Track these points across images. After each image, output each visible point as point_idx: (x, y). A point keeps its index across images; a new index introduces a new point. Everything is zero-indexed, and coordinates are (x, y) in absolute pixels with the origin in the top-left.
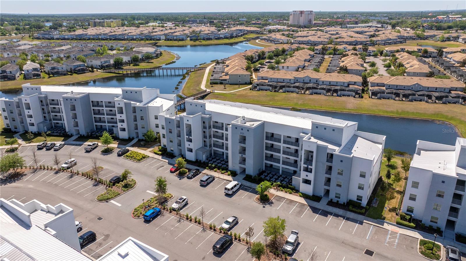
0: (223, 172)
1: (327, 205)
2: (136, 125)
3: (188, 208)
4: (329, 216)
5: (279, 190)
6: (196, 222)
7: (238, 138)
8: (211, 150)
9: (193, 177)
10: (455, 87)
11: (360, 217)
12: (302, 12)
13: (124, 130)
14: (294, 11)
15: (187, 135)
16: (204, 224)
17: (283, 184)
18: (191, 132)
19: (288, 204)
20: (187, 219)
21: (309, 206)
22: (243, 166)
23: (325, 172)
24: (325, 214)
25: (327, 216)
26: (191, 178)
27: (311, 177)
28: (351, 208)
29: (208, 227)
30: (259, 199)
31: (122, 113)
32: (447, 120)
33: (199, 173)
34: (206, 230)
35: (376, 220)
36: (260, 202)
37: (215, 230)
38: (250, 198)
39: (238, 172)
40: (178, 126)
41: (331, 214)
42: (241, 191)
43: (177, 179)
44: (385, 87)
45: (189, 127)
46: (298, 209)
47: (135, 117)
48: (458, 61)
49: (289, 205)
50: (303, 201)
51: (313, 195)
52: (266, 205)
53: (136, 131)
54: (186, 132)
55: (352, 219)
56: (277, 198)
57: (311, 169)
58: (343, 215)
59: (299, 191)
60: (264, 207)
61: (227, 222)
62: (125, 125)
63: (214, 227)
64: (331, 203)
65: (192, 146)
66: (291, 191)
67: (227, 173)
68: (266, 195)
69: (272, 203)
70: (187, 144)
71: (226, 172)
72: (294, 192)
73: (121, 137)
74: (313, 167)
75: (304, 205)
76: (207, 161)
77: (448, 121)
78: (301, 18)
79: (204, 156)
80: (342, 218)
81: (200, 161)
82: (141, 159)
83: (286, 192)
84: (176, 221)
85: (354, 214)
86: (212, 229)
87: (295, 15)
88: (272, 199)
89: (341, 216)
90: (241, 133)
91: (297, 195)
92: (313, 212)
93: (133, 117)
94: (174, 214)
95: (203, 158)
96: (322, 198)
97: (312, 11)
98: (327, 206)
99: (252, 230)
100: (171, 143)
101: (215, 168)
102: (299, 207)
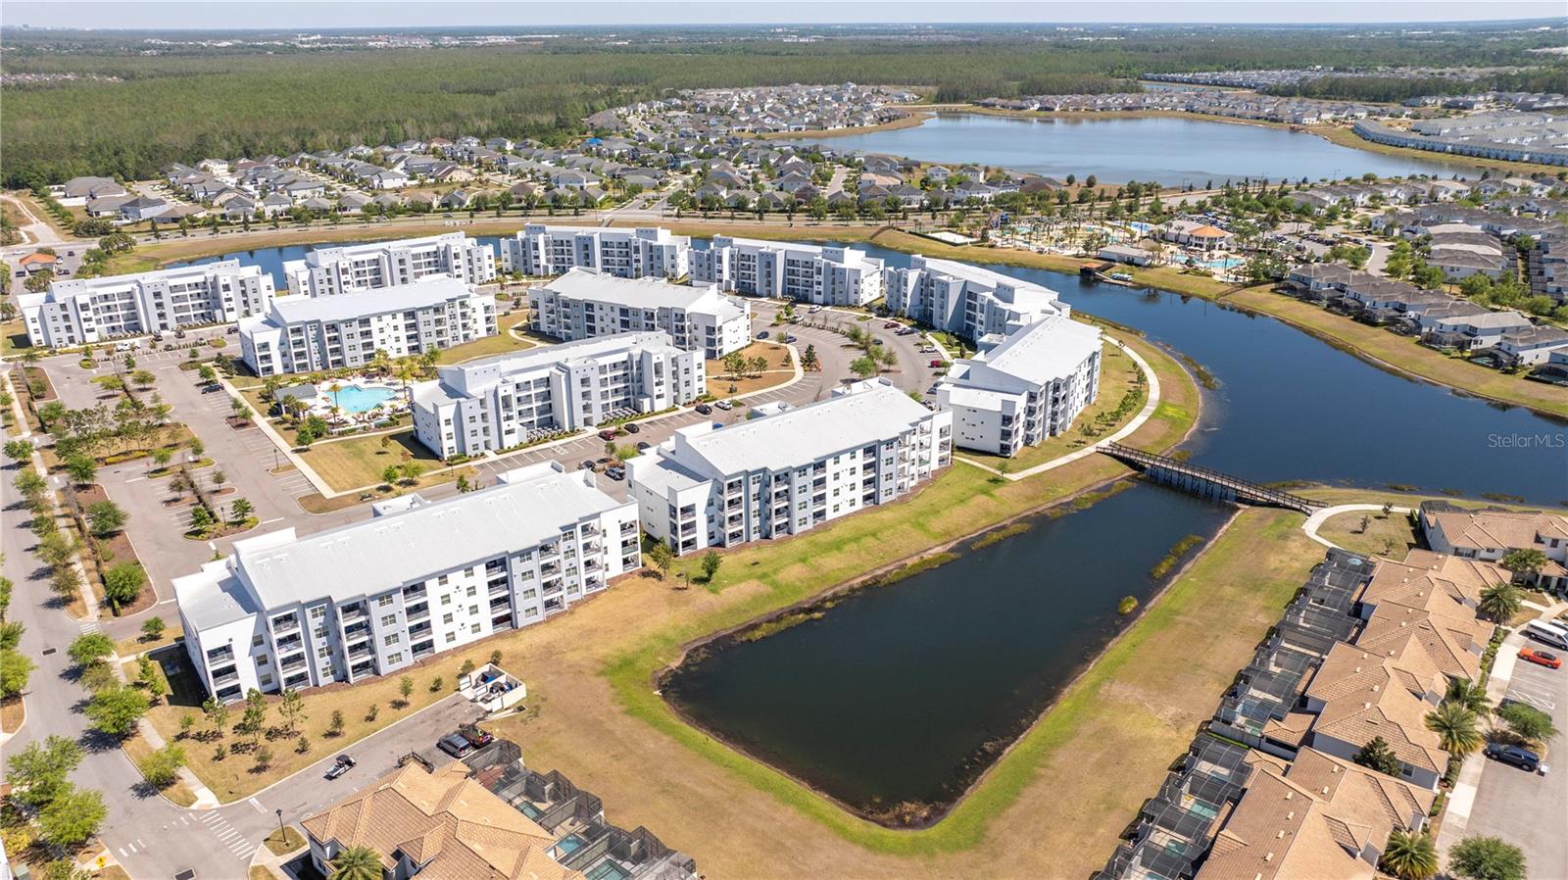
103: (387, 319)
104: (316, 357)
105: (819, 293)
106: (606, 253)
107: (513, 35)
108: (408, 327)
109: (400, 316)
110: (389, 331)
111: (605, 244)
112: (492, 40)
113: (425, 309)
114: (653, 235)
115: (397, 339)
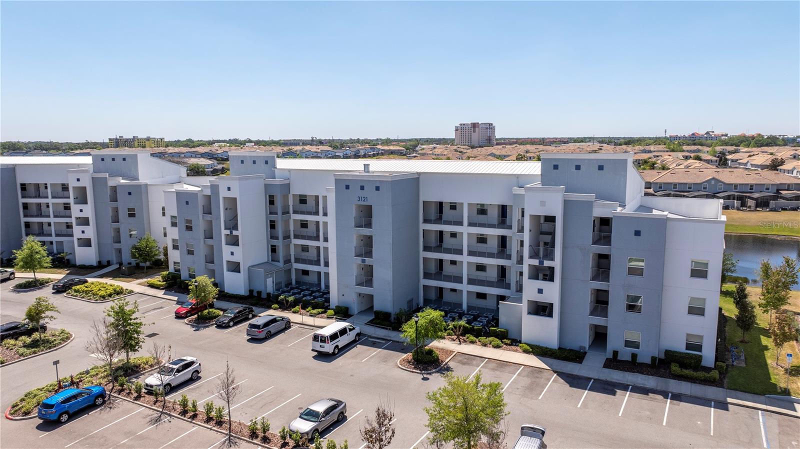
0: (315, 311)
1: (604, 367)
2: (118, 231)
3: (198, 387)
4: (619, 392)
5: (465, 341)
6: (209, 419)
7: (352, 213)
8: (290, 270)
9: (231, 324)
10: (785, 184)
11: (711, 392)
12: (474, 125)
13: (87, 243)
14: (461, 124)
15: (226, 229)
16: (234, 425)
17: (473, 326)
18: (235, 217)
19: (493, 369)
20: (184, 413)
21: (555, 372)
22: (366, 290)
23: (589, 276)
24: (608, 388)
25: (614, 393)
26: (227, 326)
27: (552, 293)
28: (675, 368)
29: (246, 432)
30: (409, 362)
31: (85, 202)
32: (793, 235)
33: (250, 316)
34: (237, 440)
35: (762, 398)
36: (415, 368)
37: (266, 440)
38: (385, 360)
39: (355, 308)
40: (208, 211)
41: (625, 388)
42: (359, 348)
43: (190, 329)
44: (652, 190)
45: (232, 203)
46: (526, 381)
47: (116, 210)
48: (761, 165)
49: (498, 373)
50: (534, 361)
51: (560, 348)
52: (430, 374)
53: (117, 246)
54: (225, 221)
55: (691, 396)
56: (460, 358)
57: (552, 269)
58: (659, 388)
59: (520, 342)
60: (424, 379)
61: (309, 415)
62: (90, 232)
63: (265, 429)
64: (614, 362)
65: (238, 254)
66: (497, 341)
67: (325, 315)
68: (430, 352)
69: (448, 369)
70: (227, 253)
71: (323, 313)
72: (506, 344)
73: (79, 262)
74: (556, 263)
75: (540, 369)
76: (276, 293)
77: (797, 235)
78: (473, 134)
79: (270, 281)
80: (660, 397)
81: (259, 293)
82: (110, 295)
83: (485, 345)
84: (148, 419)
85: (689, 384)
86: (257, 437)
87: (465, 130)
88: (446, 360)
89: (655, 392)
90: (360, 199)
91: (516, 351)
92: (571, 386)
93: (110, 213)
94: (148, 403)
95: (266, 287)
96: (585, 353)
97: (492, 124)
98: (607, 370)
99: (386, 422)
100: (190, 256)
101: (294, 304)
102: (528, 376)
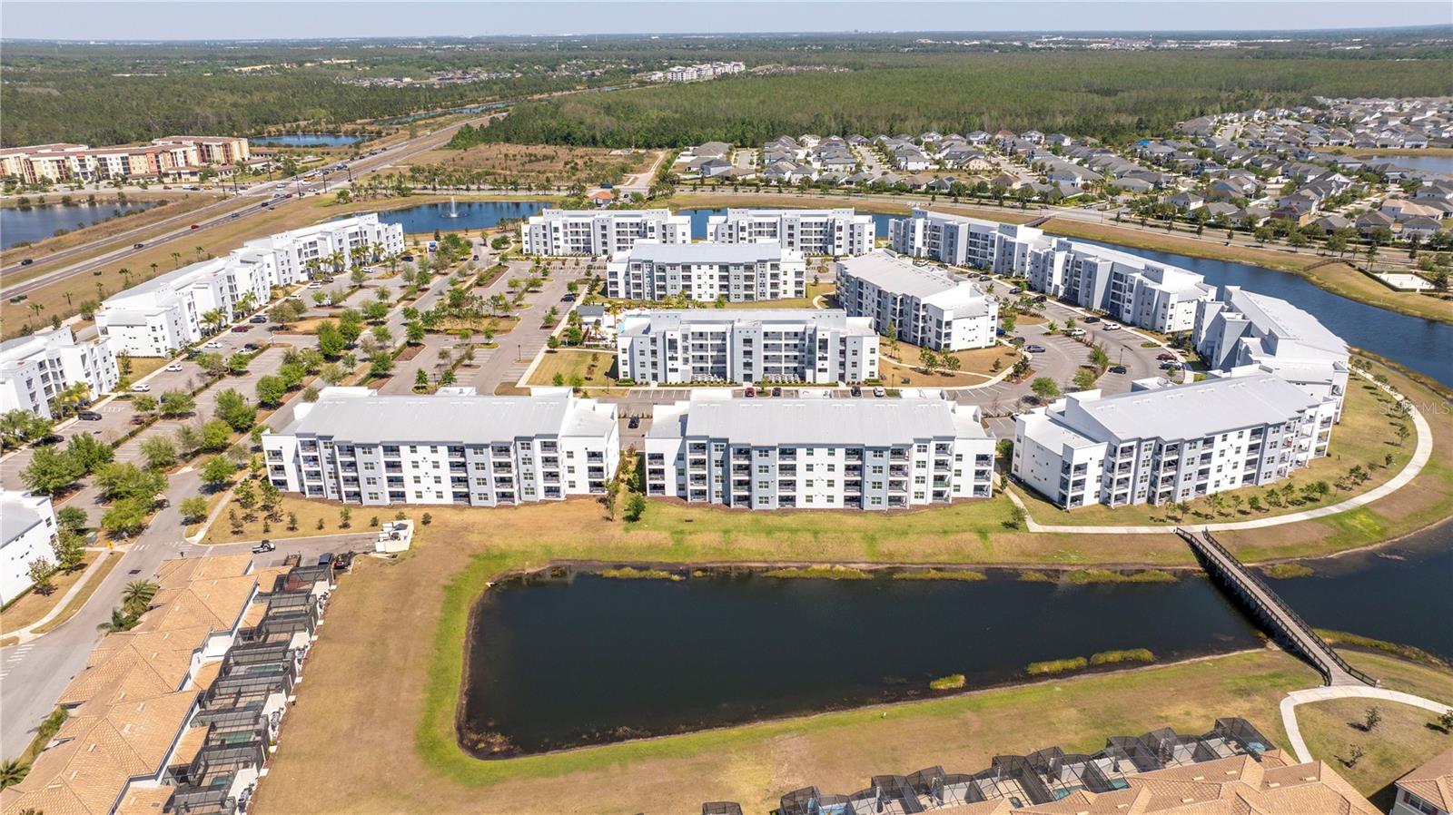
103: (705, 268)
104: (647, 289)
105: (1128, 312)
106: (971, 243)
107: (1237, 39)
108: (722, 278)
109: (716, 268)
110: (705, 278)
111: (972, 235)
112: (1214, 44)
113: (737, 266)
114: (1013, 232)
115: (711, 287)
